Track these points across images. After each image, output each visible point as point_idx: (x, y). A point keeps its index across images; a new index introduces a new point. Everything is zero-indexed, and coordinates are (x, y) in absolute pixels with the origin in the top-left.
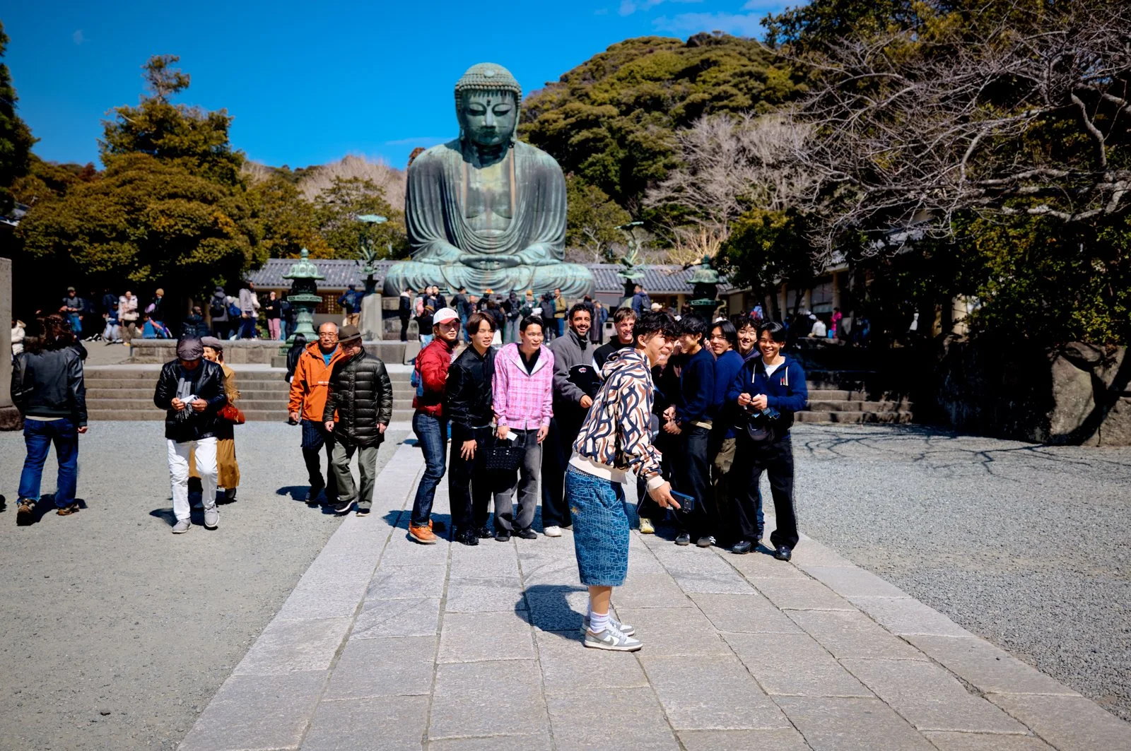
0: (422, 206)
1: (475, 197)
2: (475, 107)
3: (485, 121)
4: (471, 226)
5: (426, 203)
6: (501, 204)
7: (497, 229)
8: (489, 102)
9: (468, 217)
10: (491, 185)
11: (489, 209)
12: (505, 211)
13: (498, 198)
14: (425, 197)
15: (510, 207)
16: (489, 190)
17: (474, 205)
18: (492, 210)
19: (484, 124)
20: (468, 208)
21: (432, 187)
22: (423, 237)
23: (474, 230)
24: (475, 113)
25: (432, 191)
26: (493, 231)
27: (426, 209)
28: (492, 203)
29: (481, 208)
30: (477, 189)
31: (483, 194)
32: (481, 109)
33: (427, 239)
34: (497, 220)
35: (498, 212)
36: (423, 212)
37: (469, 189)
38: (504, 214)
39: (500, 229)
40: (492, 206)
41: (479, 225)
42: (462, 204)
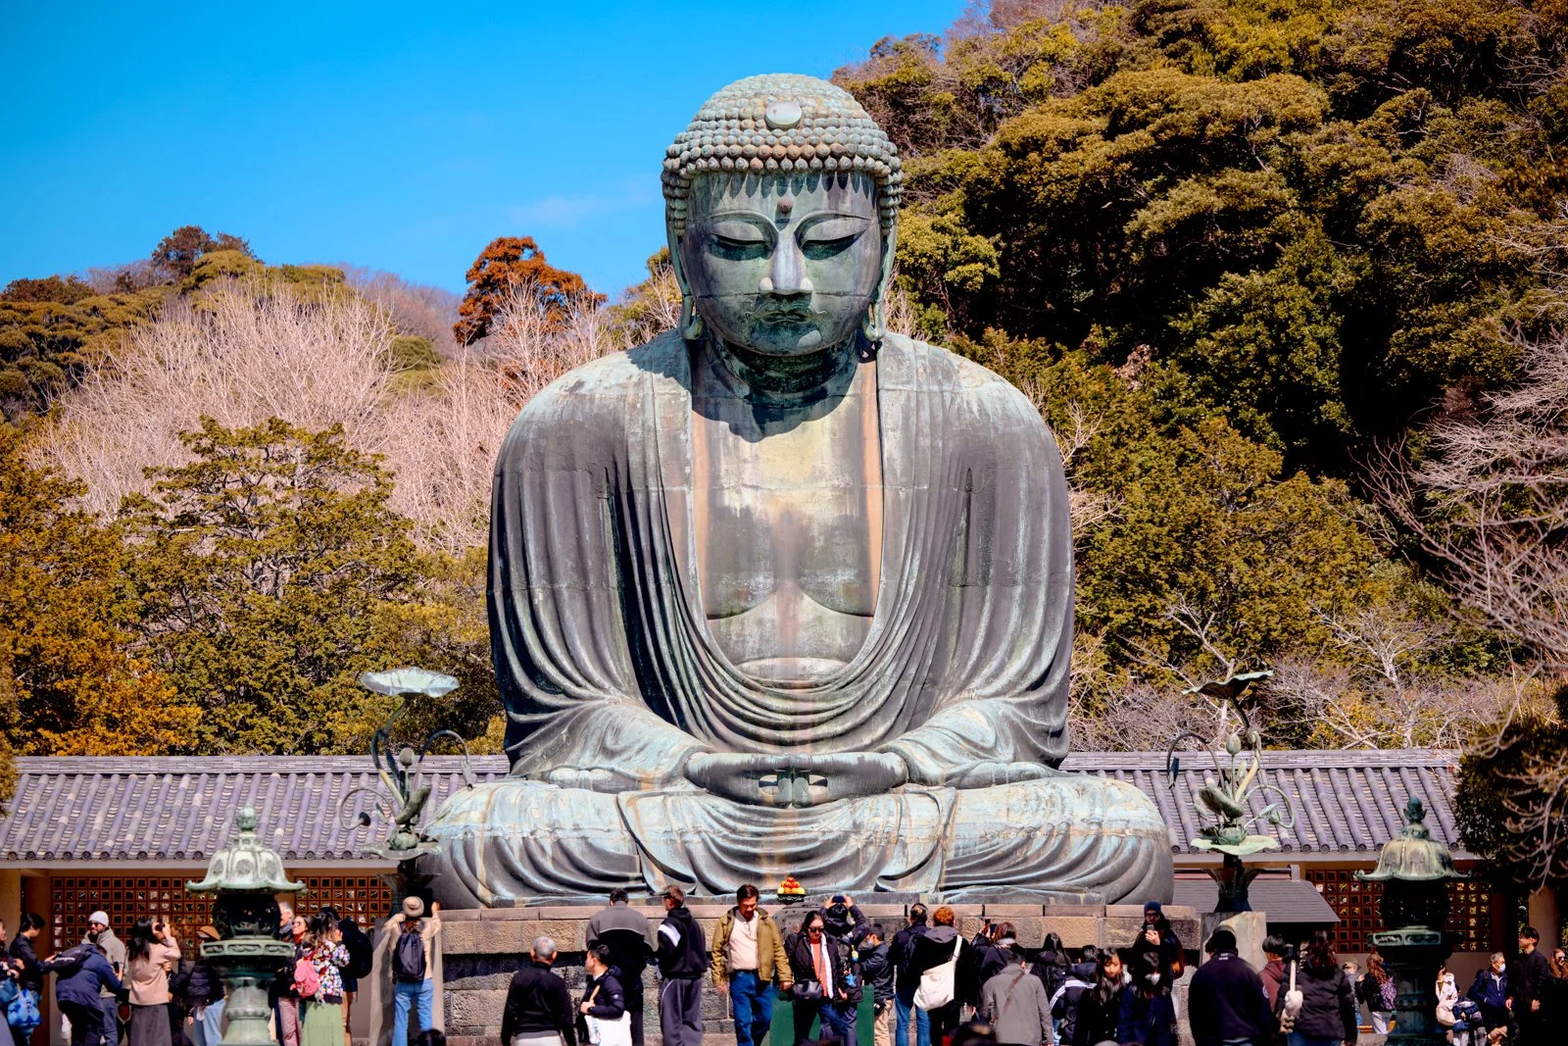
0: (551, 576)
1: (739, 544)
2: (736, 230)
3: (774, 278)
4: (727, 648)
5: (565, 565)
6: (832, 566)
7: (816, 654)
8: (784, 212)
9: (713, 615)
10: (796, 498)
11: (789, 584)
12: (848, 588)
13: (819, 544)
14: (560, 544)
15: (864, 577)
16: (788, 514)
17: (736, 567)
18: (802, 587)
19: (767, 285)
20: (712, 582)
21: (585, 509)
22: (553, 688)
23: (738, 661)
24: (736, 250)
25: (586, 524)
26: (805, 663)
28: (801, 563)
29: (762, 580)
30: (746, 512)
31: (768, 531)
32: (756, 234)
33: (569, 695)
34: (819, 619)
35: (821, 594)
36: (554, 596)
37: (718, 513)
38: (842, 602)
39: (828, 657)
40: (799, 575)
41: (752, 643)
42: (692, 572)
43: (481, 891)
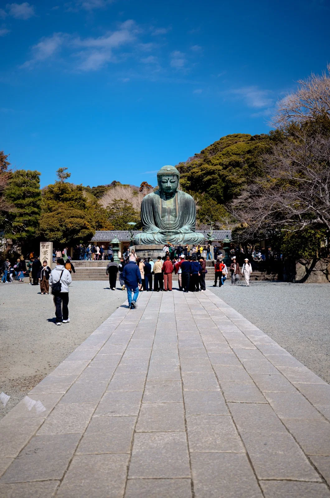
0: (147, 214)
1: (164, 211)
2: (164, 181)
4: (163, 220)
5: (148, 212)
6: (173, 213)
8: (169, 179)
9: (162, 217)
10: (170, 206)
12: (175, 215)
13: (172, 210)
14: (147, 210)
15: (176, 213)
16: (169, 208)
17: (164, 213)
18: (170, 215)
19: (167, 186)
20: (162, 214)
21: (150, 207)
22: (147, 224)
23: (164, 222)
24: (164, 182)
25: (150, 209)
26: (170, 222)
27: (148, 214)
28: (170, 212)
29: (166, 214)
30: (165, 208)
31: (167, 209)
32: (166, 181)
34: (172, 218)
35: (172, 215)
36: (147, 215)
37: (162, 208)
39: (173, 221)
41: (165, 220)
42: (160, 213)
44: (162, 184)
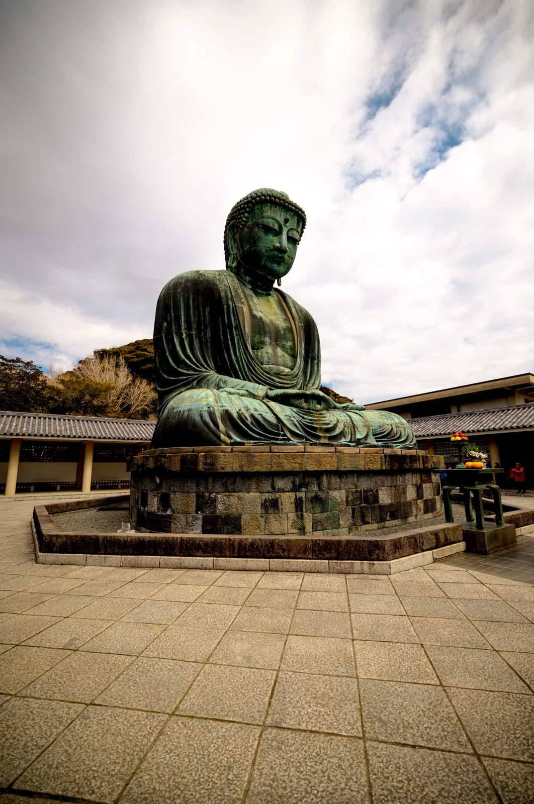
1: (259, 326)
2: (270, 224)
3: (280, 243)
4: (257, 359)
6: (286, 340)
7: (284, 366)
8: (286, 221)
9: (253, 348)
10: (273, 318)
11: (274, 343)
12: (290, 346)
13: (282, 332)
15: (294, 344)
16: (271, 321)
17: (260, 334)
18: (277, 344)
19: (278, 245)
20: (253, 337)
23: (262, 364)
24: (267, 230)
26: (282, 368)
28: (278, 338)
29: (267, 340)
30: (261, 317)
31: (267, 325)
32: (276, 227)
33: (194, 370)
34: (283, 355)
35: (283, 348)
37: (253, 316)
38: (289, 351)
39: (287, 367)
40: (276, 341)
41: (266, 359)
42: (247, 332)
43: (223, 437)
44: (261, 233)
